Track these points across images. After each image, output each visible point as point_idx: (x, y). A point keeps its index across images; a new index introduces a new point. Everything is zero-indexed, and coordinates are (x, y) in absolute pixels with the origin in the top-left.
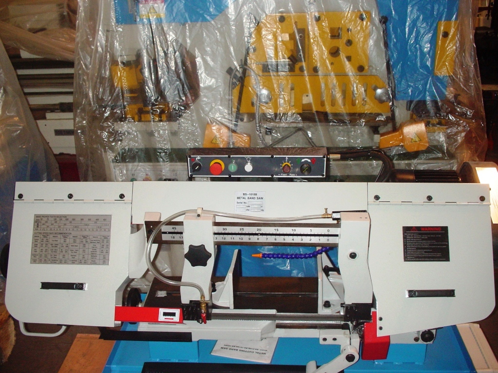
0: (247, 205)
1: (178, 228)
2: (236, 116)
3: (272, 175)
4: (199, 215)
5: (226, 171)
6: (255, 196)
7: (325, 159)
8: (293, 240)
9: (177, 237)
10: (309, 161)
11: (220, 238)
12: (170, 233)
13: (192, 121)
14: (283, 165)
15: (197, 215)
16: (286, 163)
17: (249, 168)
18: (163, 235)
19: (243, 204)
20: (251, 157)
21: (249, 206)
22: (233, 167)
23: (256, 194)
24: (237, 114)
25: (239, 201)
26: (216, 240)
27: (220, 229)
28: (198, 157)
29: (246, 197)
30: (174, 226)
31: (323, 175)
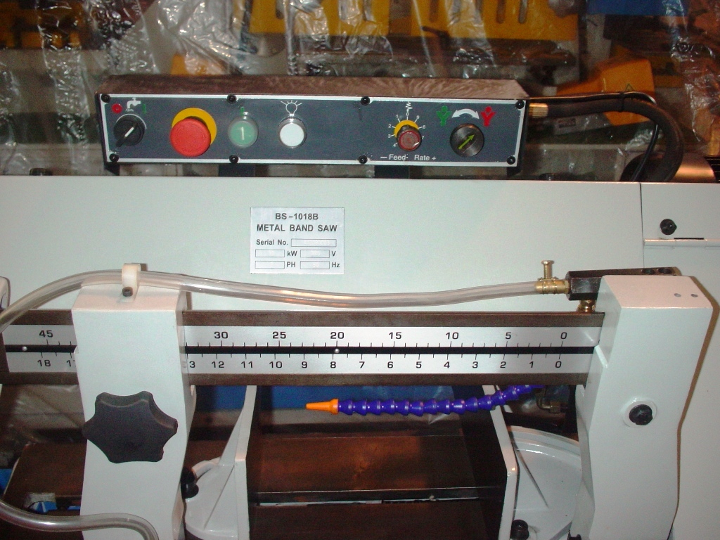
0: (287, 248)
1: (59, 335)
2: (242, 35)
3: (363, 160)
4: (127, 292)
5: (223, 144)
6: (312, 222)
7: (522, 111)
8: (447, 365)
9: (58, 364)
10: (475, 115)
11: (206, 365)
12: (32, 349)
13: (140, 47)
14: (397, 129)
15: (120, 288)
16: (408, 122)
17: (292, 134)
18: (10, 357)
19: (276, 245)
20: (299, 101)
21: (294, 253)
22: (243, 133)
23: (315, 217)
24: (243, 29)
25: (263, 236)
26: (192, 371)
27: (205, 335)
28: (134, 100)
29: (286, 224)
30: (45, 328)
31: (511, 160)
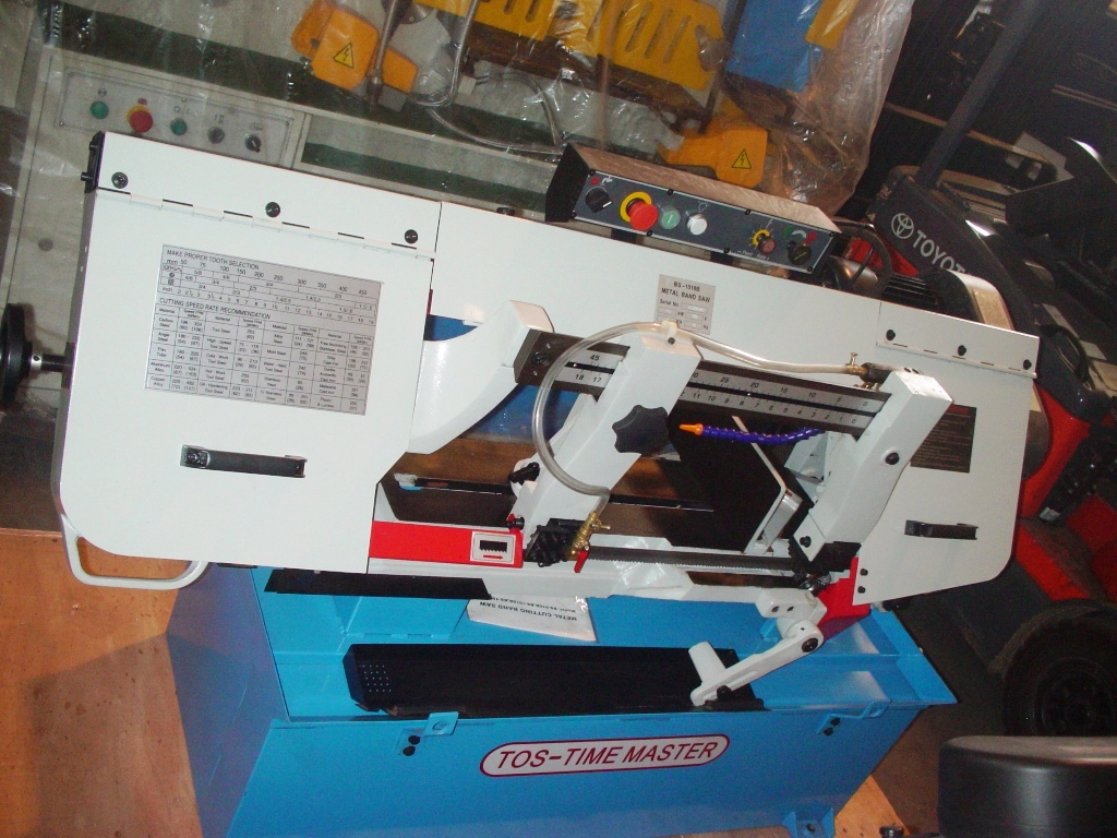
0: (679, 309)
1: (603, 359)
4: (671, 341)
6: (695, 292)
7: (832, 239)
9: (589, 378)
10: (805, 235)
12: (580, 366)
15: (666, 338)
16: (765, 231)
18: (565, 369)
19: (672, 306)
21: (682, 314)
23: (698, 289)
25: (665, 297)
28: (608, 178)
29: (680, 291)
30: (598, 353)
31: (809, 269)
